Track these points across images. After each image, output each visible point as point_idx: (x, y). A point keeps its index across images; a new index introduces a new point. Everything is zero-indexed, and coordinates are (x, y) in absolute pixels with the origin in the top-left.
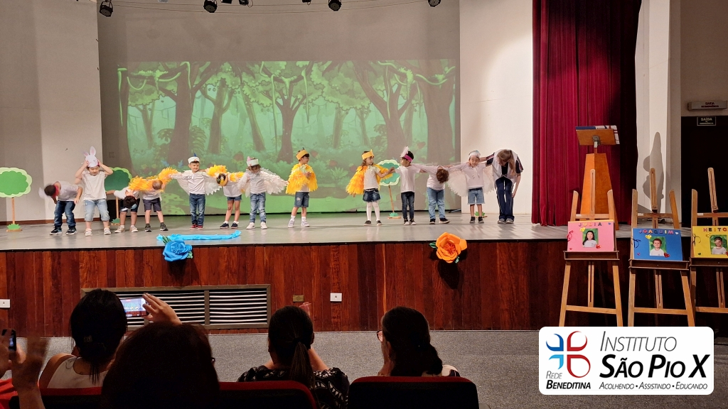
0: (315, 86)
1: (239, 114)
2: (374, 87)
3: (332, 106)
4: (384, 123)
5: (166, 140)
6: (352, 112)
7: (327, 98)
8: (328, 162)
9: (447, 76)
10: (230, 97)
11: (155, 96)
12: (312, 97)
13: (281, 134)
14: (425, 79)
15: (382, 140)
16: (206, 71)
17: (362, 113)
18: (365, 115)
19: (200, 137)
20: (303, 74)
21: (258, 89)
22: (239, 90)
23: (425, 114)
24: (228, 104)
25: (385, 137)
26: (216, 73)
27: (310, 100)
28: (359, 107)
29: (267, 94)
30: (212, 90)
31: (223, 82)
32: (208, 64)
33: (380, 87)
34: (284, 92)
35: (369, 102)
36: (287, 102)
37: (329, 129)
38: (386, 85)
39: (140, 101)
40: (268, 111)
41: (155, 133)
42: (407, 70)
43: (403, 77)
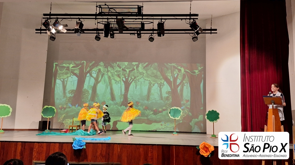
0: (140, 73)
1: (105, 84)
2: (166, 74)
3: (148, 82)
4: (171, 91)
5: (72, 95)
6: (156, 85)
7: (145, 79)
8: (144, 107)
9: (200, 71)
10: (102, 77)
11: (69, 75)
12: (138, 78)
13: (123, 93)
14: (190, 72)
15: (169, 98)
16: (92, 65)
17: (161, 86)
18: (162, 87)
19: (87, 94)
20: (135, 68)
21: (114, 74)
22: (106, 74)
23: (189, 87)
24: (101, 80)
25: (170, 97)
26: (97, 66)
27: (137, 79)
28: (159, 83)
29: (119, 76)
30: (94, 73)
31: (100, 70)
32: (94, 62)
33: (169, 75)
34: (126, 75)
35: (164, 81)
36: (127, 80)
37: (145, 92)
38: (172, 74)
39: (62, 77)
40: (118, 83)
41: (67, 91)
42: (181, 68)
43: (180, 70)
